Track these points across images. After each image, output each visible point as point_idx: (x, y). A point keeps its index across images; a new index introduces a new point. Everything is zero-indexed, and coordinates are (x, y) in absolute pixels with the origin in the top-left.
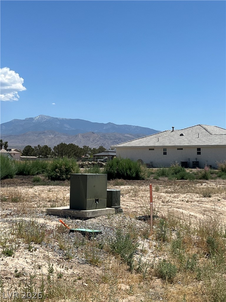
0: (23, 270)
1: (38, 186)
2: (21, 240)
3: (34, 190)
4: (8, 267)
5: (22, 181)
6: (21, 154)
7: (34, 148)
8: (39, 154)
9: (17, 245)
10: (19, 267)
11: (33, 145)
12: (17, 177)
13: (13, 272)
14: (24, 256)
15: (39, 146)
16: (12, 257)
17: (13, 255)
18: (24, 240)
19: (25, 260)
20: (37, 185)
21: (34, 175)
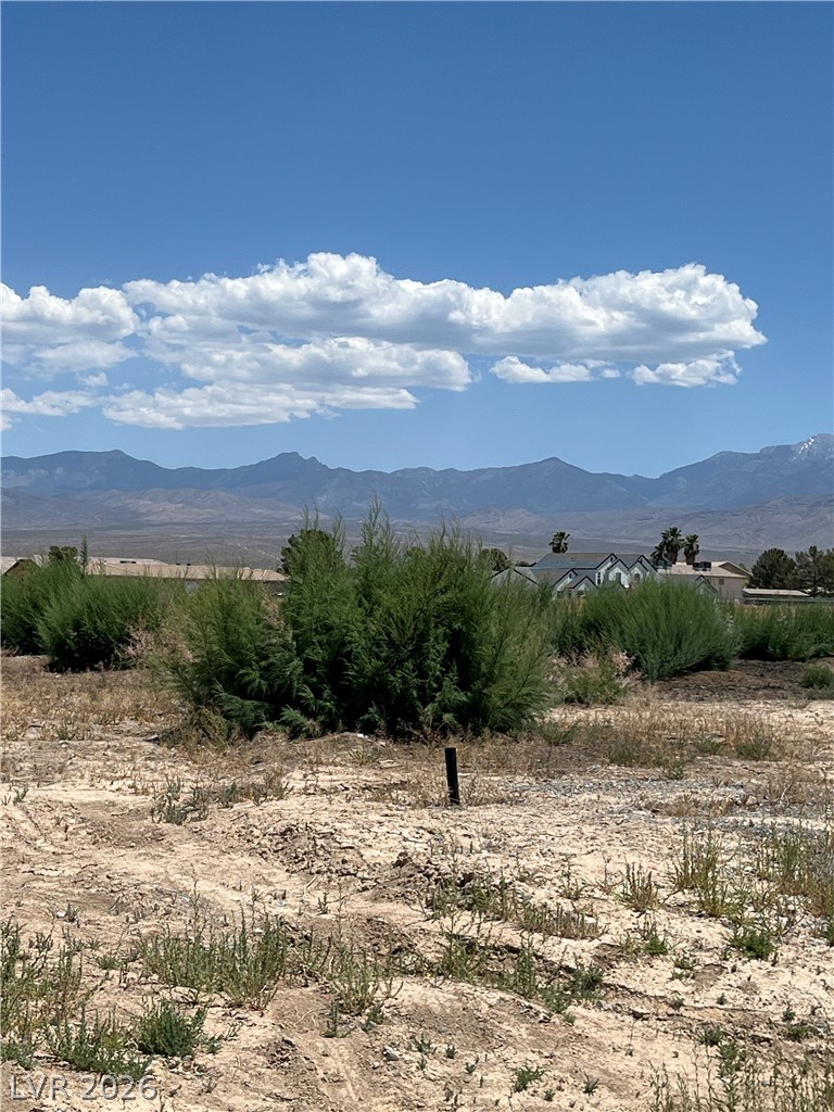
0: (813, 1013)
1: (826, 701)
2: (795, 903)
3: (813, 714)
4: (757, 998)
5: (761, 682)
6: (747, 581)
7: (795, 560)
8: (816, 583)
9: (785, 920)
10: (797, 1001)
11: (792, 548)
12: (741, 665)
13: (777, 1018)
14: (812, 963)
15: (813, 550)
16: (767, 960)
17: (772, 956)
18: (806, 902)
19: (818, 978)
20: (823, 698)
21: (803, 660)
